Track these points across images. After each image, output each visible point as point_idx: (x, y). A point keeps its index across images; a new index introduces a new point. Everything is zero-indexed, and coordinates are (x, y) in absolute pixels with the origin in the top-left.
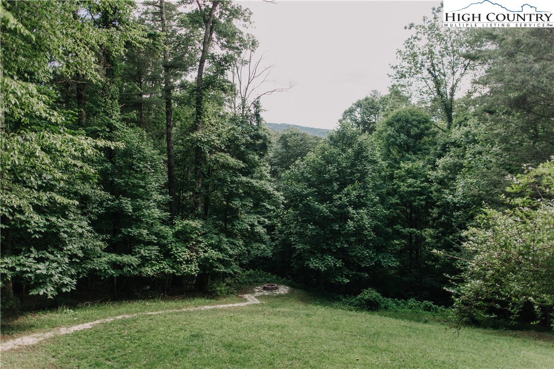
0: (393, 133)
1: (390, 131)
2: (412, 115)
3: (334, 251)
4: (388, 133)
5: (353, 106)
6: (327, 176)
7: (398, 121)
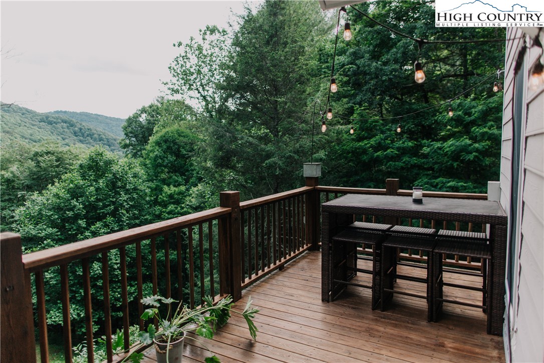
0: (160, 154)
1: (157, 152)
2: (180, 136)
3: (79, 299)
4: (155, 153)
5: (138, 112)
6: (70, 214)
7: (166, 141)
